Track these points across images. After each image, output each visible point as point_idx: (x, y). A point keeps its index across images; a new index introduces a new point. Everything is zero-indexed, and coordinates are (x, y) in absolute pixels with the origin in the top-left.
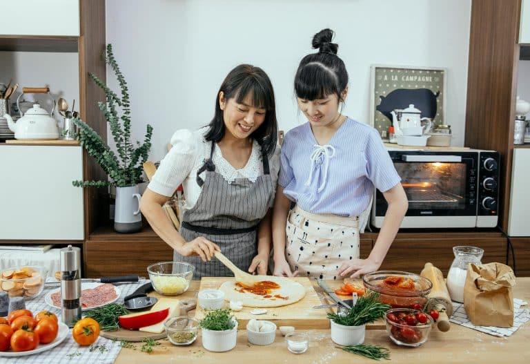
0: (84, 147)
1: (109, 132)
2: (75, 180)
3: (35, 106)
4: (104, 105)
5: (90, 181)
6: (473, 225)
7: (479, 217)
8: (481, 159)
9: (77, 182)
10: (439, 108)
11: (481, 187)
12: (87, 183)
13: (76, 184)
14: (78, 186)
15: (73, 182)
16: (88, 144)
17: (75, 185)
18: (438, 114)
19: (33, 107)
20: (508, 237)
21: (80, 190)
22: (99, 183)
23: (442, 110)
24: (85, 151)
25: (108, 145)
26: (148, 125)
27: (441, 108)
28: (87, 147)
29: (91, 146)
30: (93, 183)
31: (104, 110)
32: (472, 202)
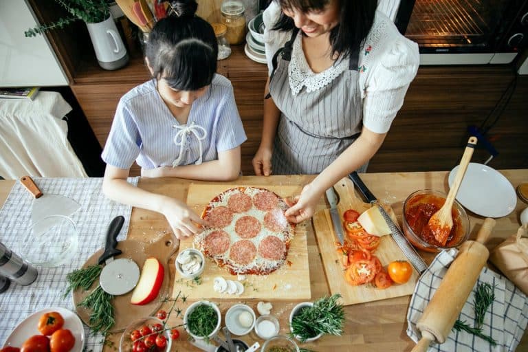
20: (518, 75)
32: (498, 38)
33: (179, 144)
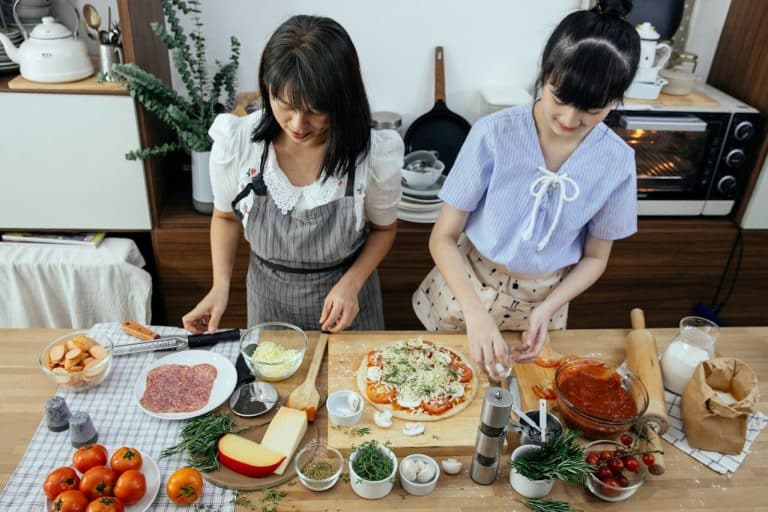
0: (136, 99)
1: (174, 70)
2: (128, 152)
3: (44, 20)
4: (162, 28)
5: (152, 148)
6: (697, 213)
7: (709, 202)
8: (733, 123)
9: (132, 154)
10: (685, 18)
11: (723, 162)
12: (147, 151)
13: (131, 157)
14: (135, 159)
15: (127, 155)
16: (143, 93)
17: (130, 159)
18: (681, 28)
19: (41, 22)
20: (741, 229)
21: (139, 164)
22: (166, 148)
23: (688, 22)
24: (139, 106)
25: (174, 88)
26: (232, 38)
27: (687, 18)
28: (141, 98)
29: (147, 96)
30: (157, 151)
31: (162, 34)
32: (704, 182)
33: (534, 195)
